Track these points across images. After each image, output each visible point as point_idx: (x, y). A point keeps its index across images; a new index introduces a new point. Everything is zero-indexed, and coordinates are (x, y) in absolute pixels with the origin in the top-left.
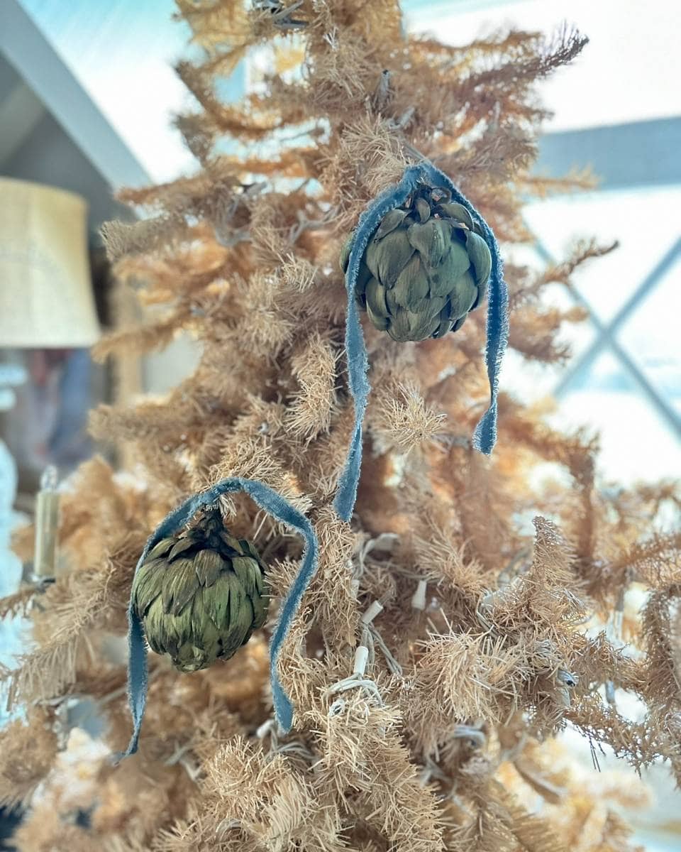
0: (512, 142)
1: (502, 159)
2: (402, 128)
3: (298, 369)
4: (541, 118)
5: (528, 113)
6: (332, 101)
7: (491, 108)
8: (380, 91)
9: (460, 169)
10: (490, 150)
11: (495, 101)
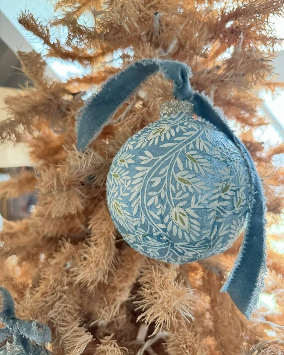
0: (252, 61)
1: (244, 75)
2: (169, 54)
3: (93, 225)
4: (274, 43)
5: (264, 39)
6: (116, 36)
7: (238, 37)
8: (153, 28)
9: (212, 82)
10: (235, 68)
11: (240, 32)
